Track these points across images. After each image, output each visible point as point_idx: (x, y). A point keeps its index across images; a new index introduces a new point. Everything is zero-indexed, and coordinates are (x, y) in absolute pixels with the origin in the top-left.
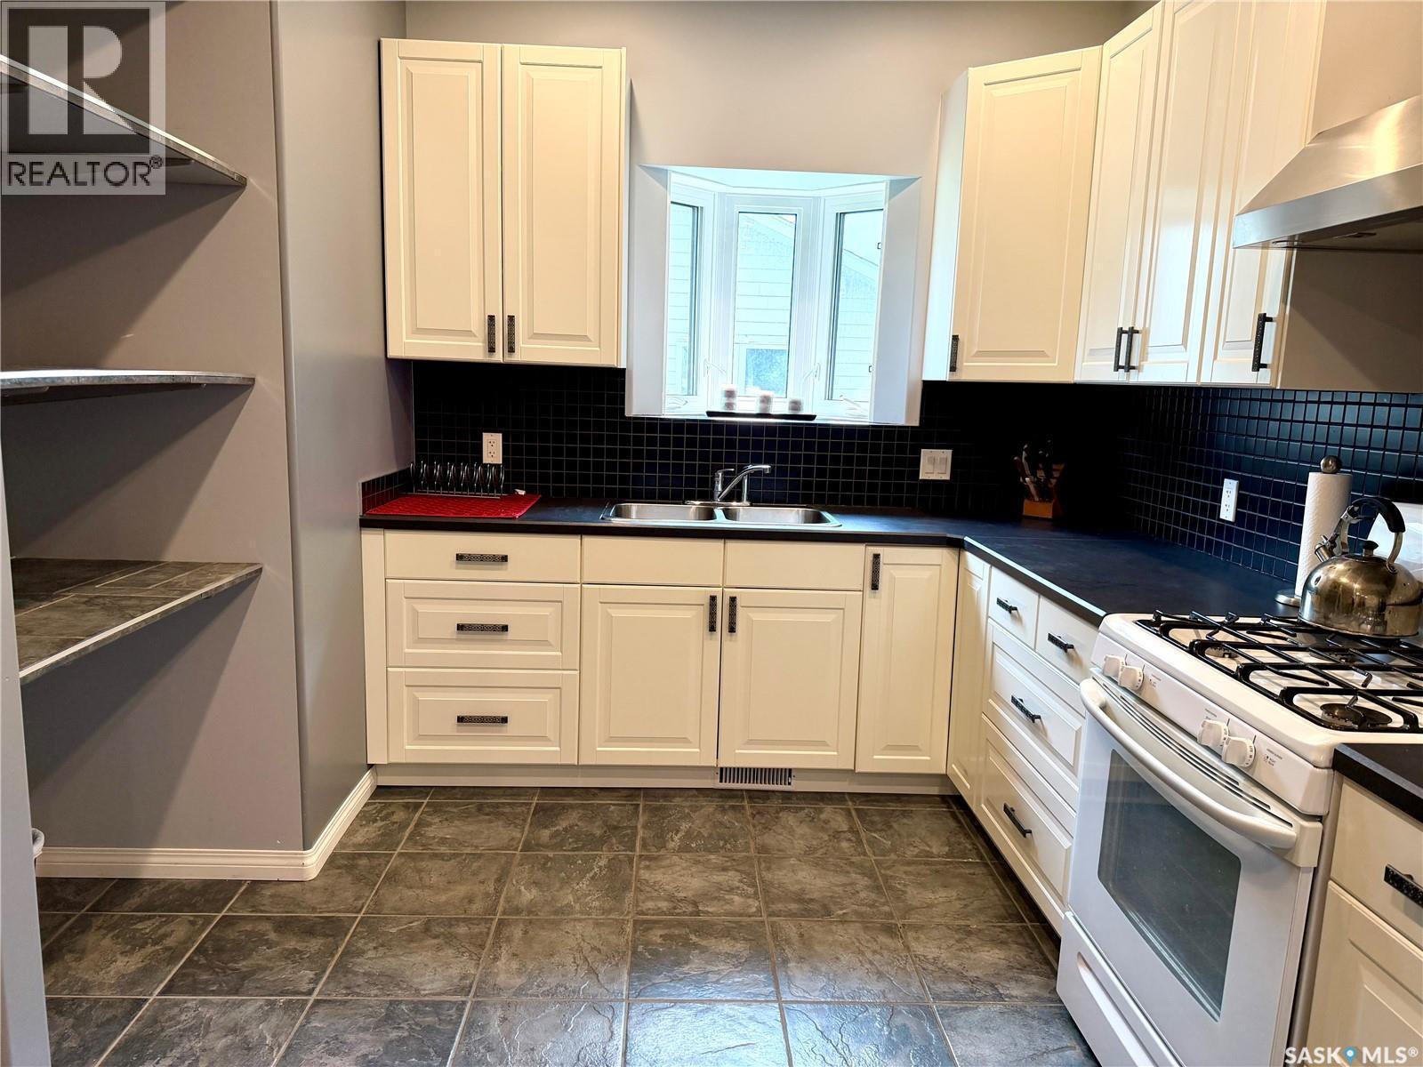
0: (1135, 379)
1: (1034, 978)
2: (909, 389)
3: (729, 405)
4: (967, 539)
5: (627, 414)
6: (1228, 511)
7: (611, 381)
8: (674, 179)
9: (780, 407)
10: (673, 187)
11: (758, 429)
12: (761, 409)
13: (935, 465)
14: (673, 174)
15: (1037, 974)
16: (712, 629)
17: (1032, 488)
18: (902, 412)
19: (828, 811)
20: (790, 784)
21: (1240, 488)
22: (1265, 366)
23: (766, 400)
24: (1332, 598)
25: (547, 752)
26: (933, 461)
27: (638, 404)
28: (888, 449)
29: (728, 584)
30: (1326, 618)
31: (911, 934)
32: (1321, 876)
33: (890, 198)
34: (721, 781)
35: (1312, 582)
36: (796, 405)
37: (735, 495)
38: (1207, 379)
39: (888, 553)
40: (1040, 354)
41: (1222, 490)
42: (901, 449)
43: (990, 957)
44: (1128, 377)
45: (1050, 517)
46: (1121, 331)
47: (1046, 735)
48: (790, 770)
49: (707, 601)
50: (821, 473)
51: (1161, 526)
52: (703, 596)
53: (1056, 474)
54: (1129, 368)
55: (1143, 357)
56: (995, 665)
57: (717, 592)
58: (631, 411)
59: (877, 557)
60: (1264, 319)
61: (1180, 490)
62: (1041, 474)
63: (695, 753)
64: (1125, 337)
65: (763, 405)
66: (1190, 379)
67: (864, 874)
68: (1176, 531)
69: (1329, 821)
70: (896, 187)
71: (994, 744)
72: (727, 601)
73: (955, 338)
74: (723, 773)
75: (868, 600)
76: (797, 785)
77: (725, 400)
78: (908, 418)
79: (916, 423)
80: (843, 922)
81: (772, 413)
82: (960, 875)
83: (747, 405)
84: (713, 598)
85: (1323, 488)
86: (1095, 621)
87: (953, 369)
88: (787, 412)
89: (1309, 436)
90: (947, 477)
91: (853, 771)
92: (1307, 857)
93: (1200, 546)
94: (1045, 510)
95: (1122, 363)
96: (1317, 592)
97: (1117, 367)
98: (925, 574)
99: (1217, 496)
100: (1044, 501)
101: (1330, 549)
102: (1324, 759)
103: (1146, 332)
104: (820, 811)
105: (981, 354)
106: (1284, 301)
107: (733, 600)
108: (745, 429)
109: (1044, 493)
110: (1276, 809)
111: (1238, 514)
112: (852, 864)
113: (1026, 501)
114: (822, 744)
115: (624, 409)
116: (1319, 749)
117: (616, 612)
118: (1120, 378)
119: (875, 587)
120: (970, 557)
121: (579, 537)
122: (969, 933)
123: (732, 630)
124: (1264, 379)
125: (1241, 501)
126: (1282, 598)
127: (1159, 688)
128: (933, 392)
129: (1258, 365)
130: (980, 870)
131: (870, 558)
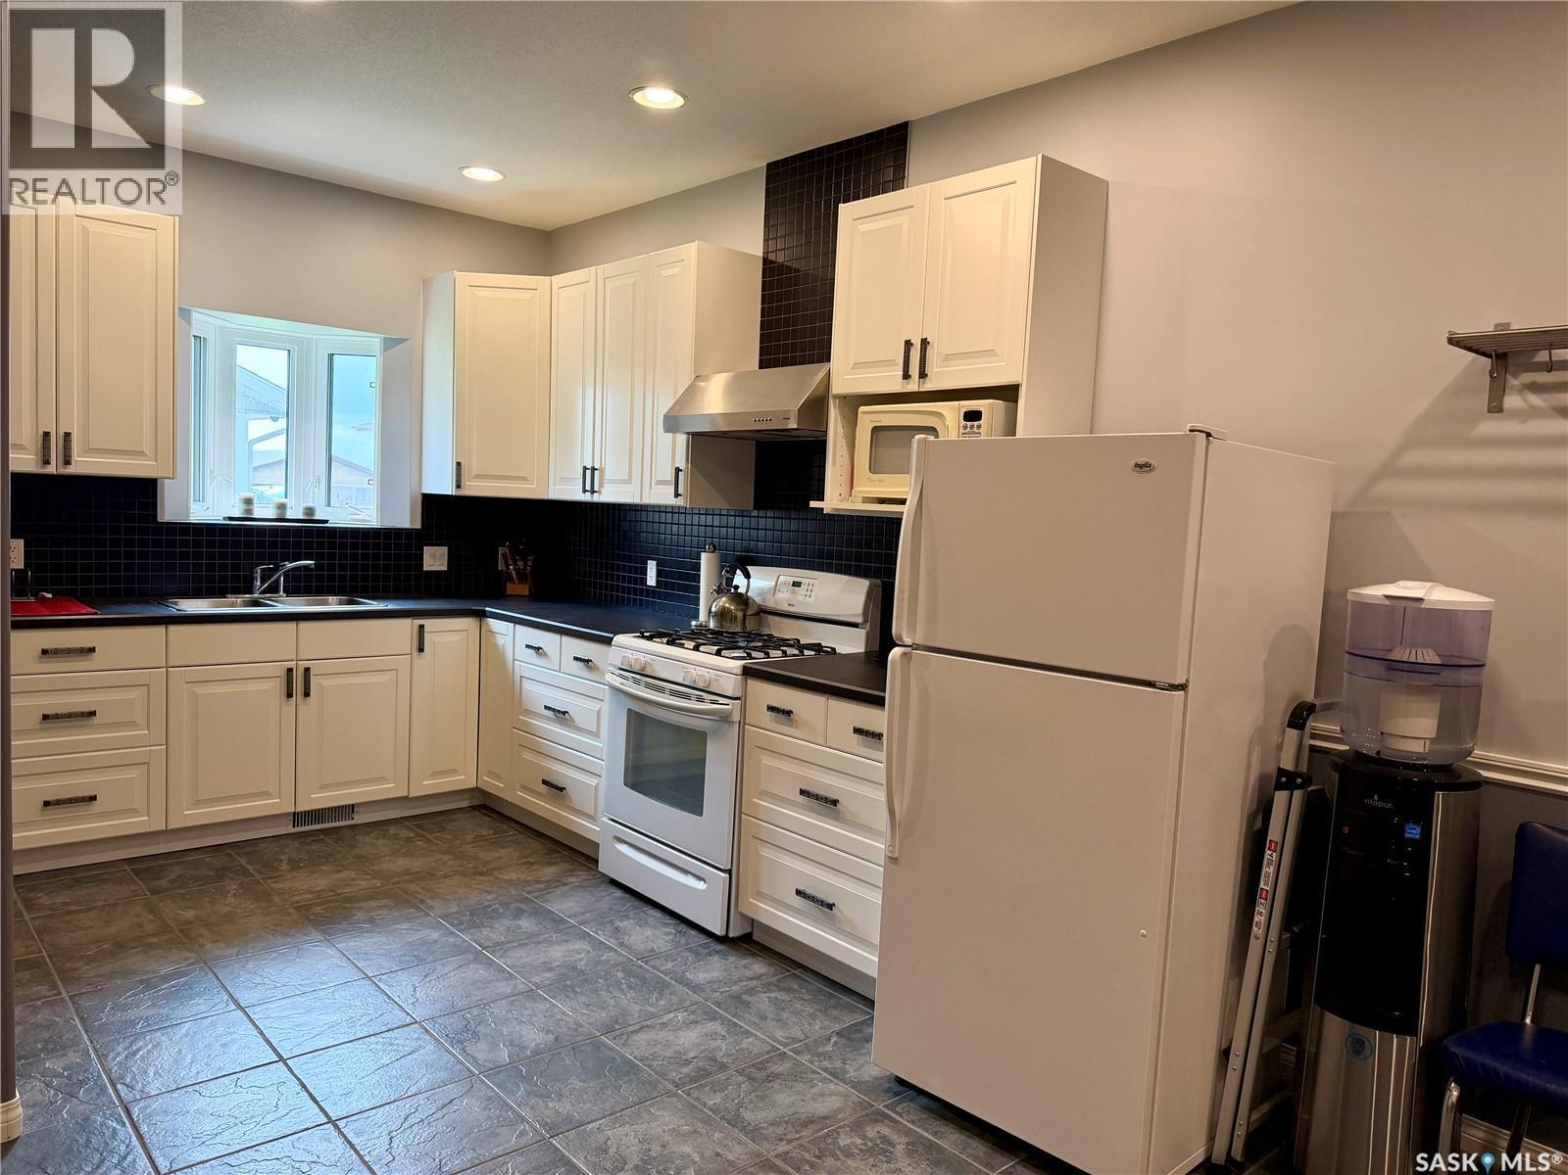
0: (596, 498)
1: (580, 873)
2: (411, 500)
3: (249, 511)
4: (487, 609)
5: (159, 520)
6: (651, 580)
7: (145, 490)
8: (195, 315)
9: (295, 512)
10: (194, 322)
11: (274, 531)
12: (278, 514)
13: (435, 559)
14: (194, 313)
15: (581, 871)
16: (289, 695)
17: (514, 576)
18: (405, 517)
19: (392, 830)
20: (353, 819)
21: (658, 565)
22: (680, 495)
23: (282, 507)
24: (722, 615)
25: (138, 823)
26: (433, 556)
27: (169, 511)
28: (398, 547)
29: (302, 657)
30: (721, 624)
31: (495, 873)
32: (742, 723)
33: (385, 349)
34: (294, 827)
35: (713, 609)
36: (310, 511)
37: (273, 589)
38: (646, 501)
39: (430, 624)
40: (524, 479)
41: (646, 568)
42: (408, 547)
43: (550, 871)
44: (592, 497)
45: (527, 593)
46: (585, 469)
47: (573, 721)
48: (353, 805)
49: (285, 672)
50: (343, 568)
51: (606, 595)
52: (279, 670)
53: (530, 563)
54: (593, 492)
55: (601, 485)
56: (524, 691)
57: (292, 664)
58: (163, 517)
59: (422, 627)
60: (678, 470)
61: (618, 570)
62: (520, 563)
63: (277, 803)
64: (588, 472)
65: (279, 511)
66: (637, 501)
67: (445, 854)
68: (617, 596)
69: (743, 699)
70: (390, 344)
71: (527, 742)
72: (301, 671)
73: (459, 464)
74: (298, 817)
75: (415, 661)
76: (359, 818)
77: (243, 507)
78: (412, 521)
79: (418, 526)
80: (446, 876)
81: (288, 517)
82: (510, 841)
83: (264, 512)
84: (290, 670)
85: (709, 561)
86: (608, 642)
87: (458, 486)
88: (301, 517)
89: (695, 533)
90: (445, 568)
91: (407, 797)
92: (736, 717)
93: (635, 604)
94: (524, 590)
95: (588, 488)
96: (716, 614)
97: (585, 491)
98: (457, 638)
99: (644, 572)
100: (522, 583)
101: (719, 591)
102: (739, 671)
103: (602, 470)
104: (388, 831)
105: (478, 476)
106: (687, 461)
107: (307, 670)
108: (261, 531)
109: (522, 577)
110: (722, 700)
111: (658, 581)
112: (432, 851)
113: (508, 584)
114: (382, 780)
115: (156, 515)
116: (737, 667)
117: (200, 690)
118: (587, 497)
119: (421, 650)
120: (492, 621)
121: (164, 626)
122: (532, 864)
123: (307, 694)
124: (680, 502)
125: (659, 574)
126: (694, 623)
127: (654, 665)
128: (431, 503)
129: (677, 495)
130: (521, 836)
131: (416, 628)
